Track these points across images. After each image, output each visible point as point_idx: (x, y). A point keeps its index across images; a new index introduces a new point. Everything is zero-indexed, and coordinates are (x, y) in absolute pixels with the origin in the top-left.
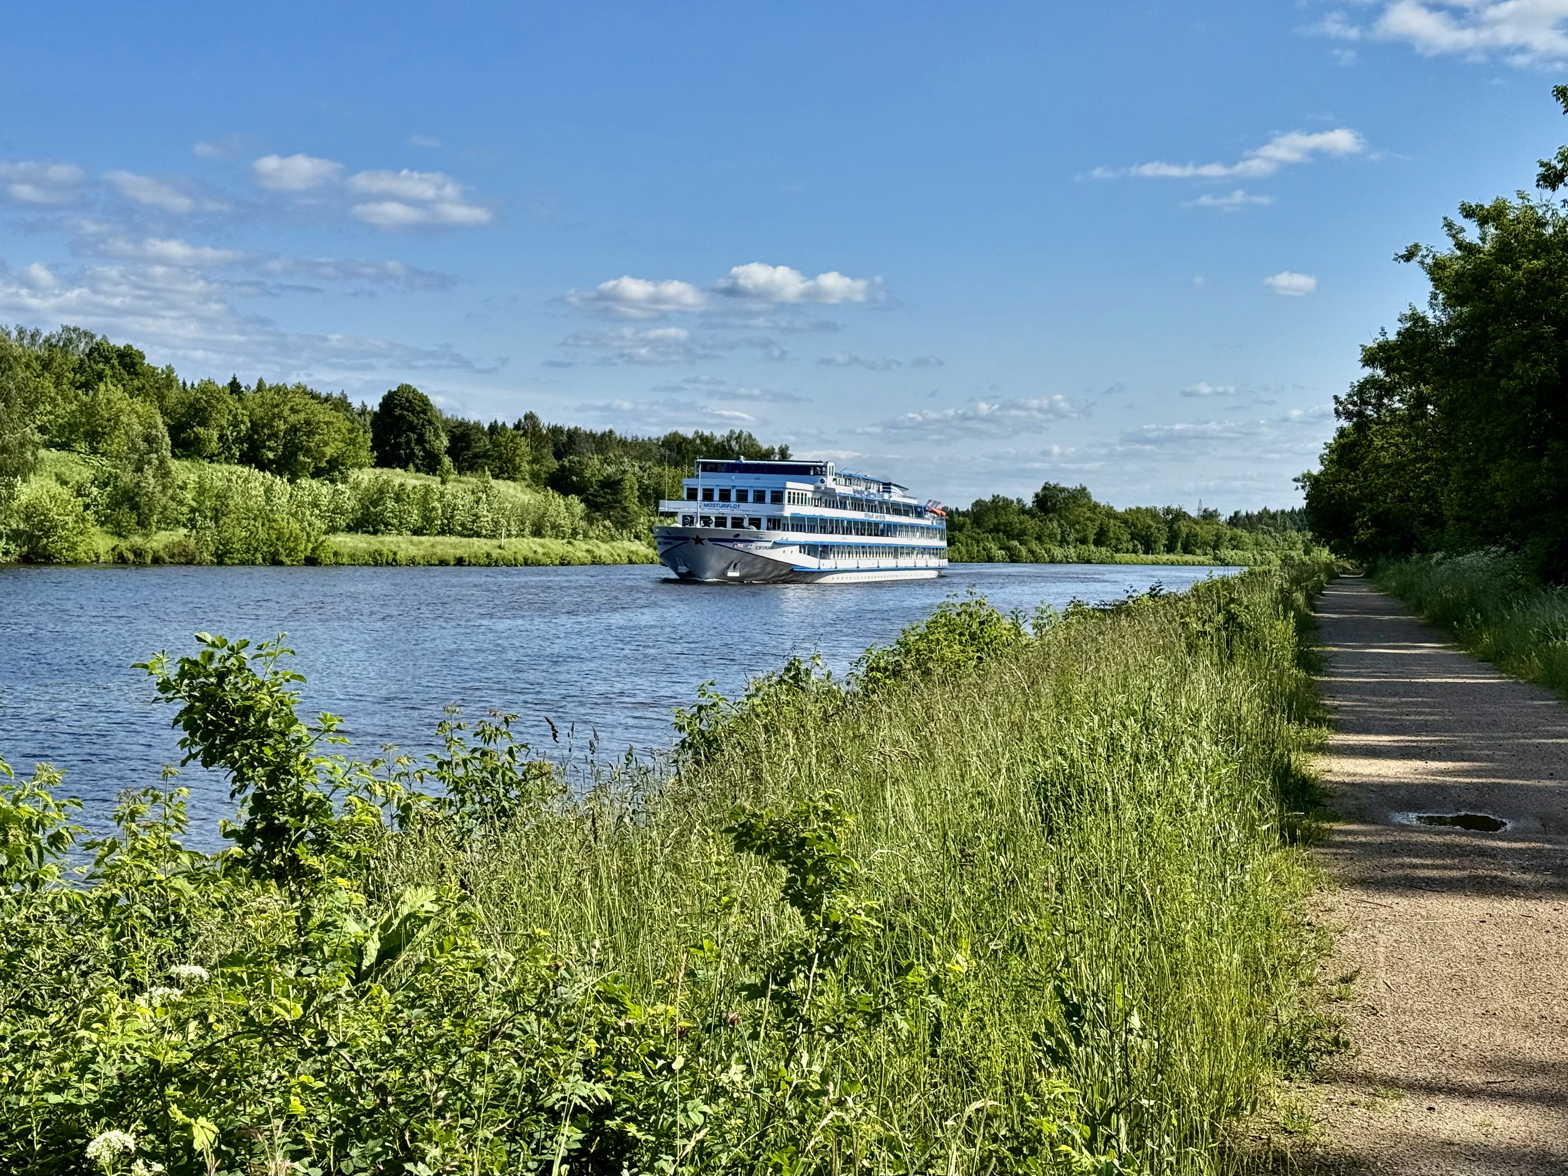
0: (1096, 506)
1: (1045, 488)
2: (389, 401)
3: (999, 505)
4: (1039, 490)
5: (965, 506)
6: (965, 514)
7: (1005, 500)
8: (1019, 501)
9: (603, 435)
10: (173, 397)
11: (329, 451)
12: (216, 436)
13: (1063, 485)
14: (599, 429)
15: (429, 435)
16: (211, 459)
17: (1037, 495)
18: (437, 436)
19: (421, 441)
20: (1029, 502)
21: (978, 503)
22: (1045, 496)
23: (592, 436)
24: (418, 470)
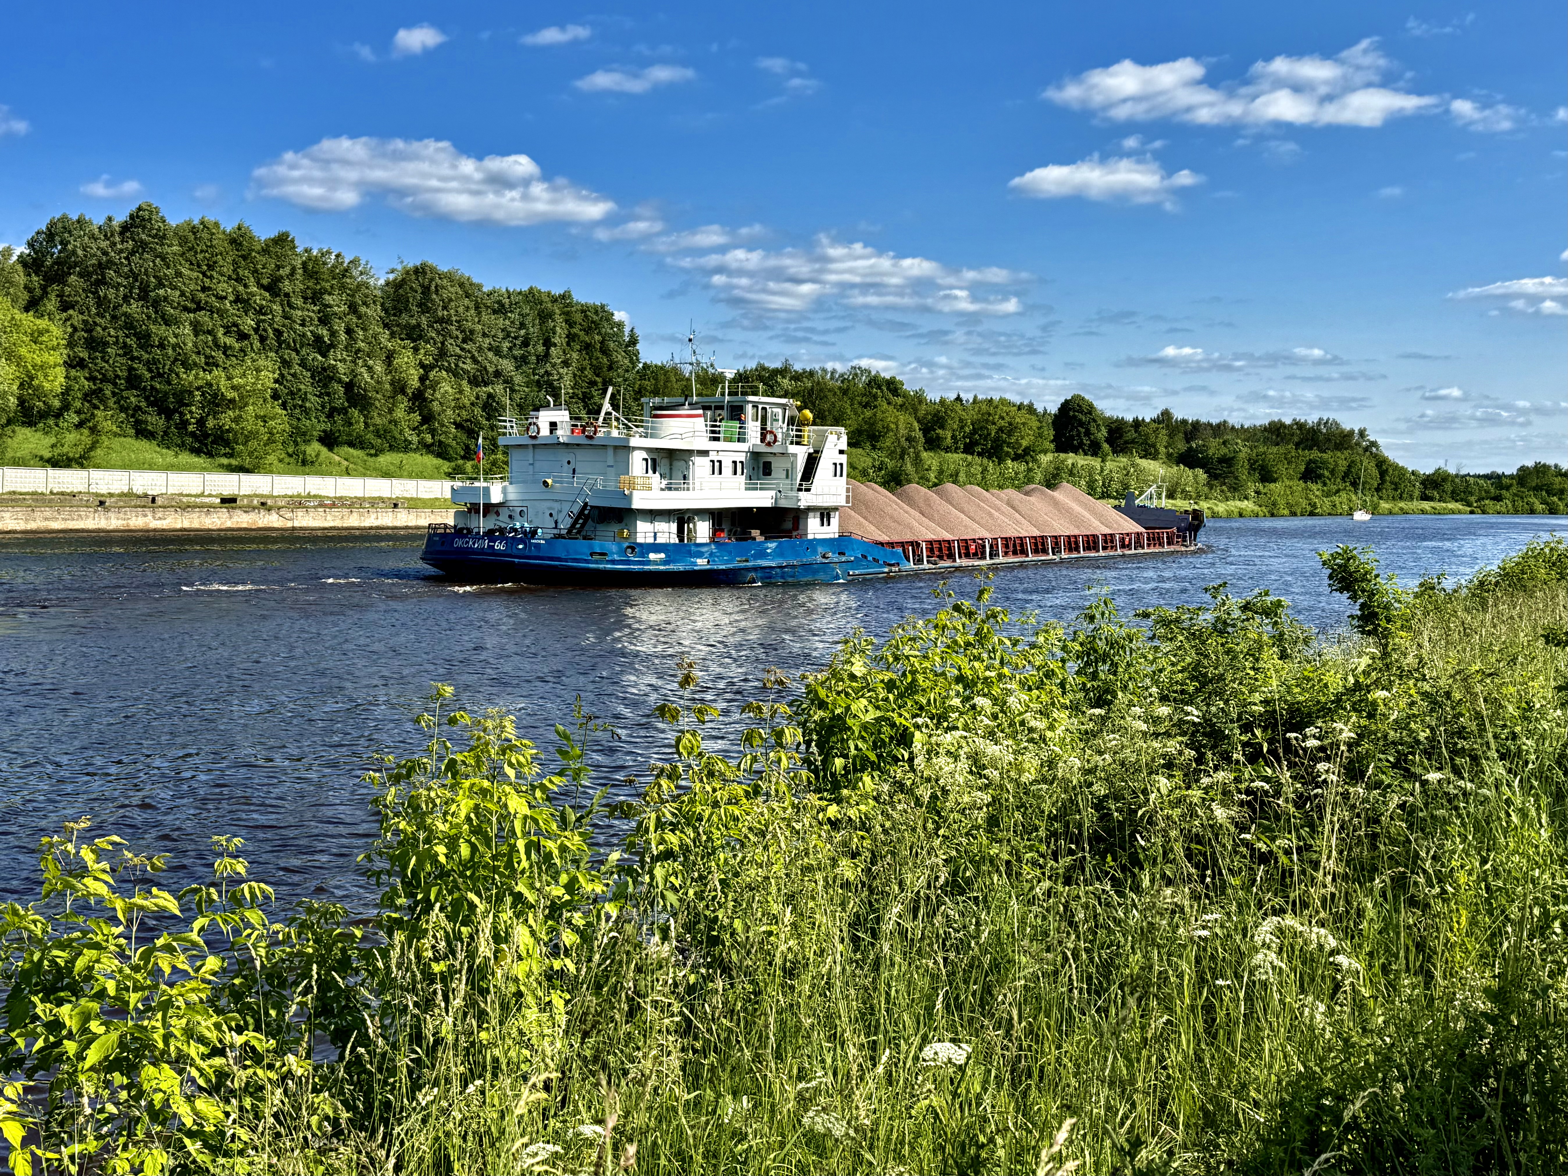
2: (1065, 407)
8: (1558, 467)
10: (922, 410)
11: (1024, 443)
12: (949, 434)
15: (1093, 429)
16: (947, 450)
18: (1099, 430)
19: (1088, 433)
24: (1086, 454)
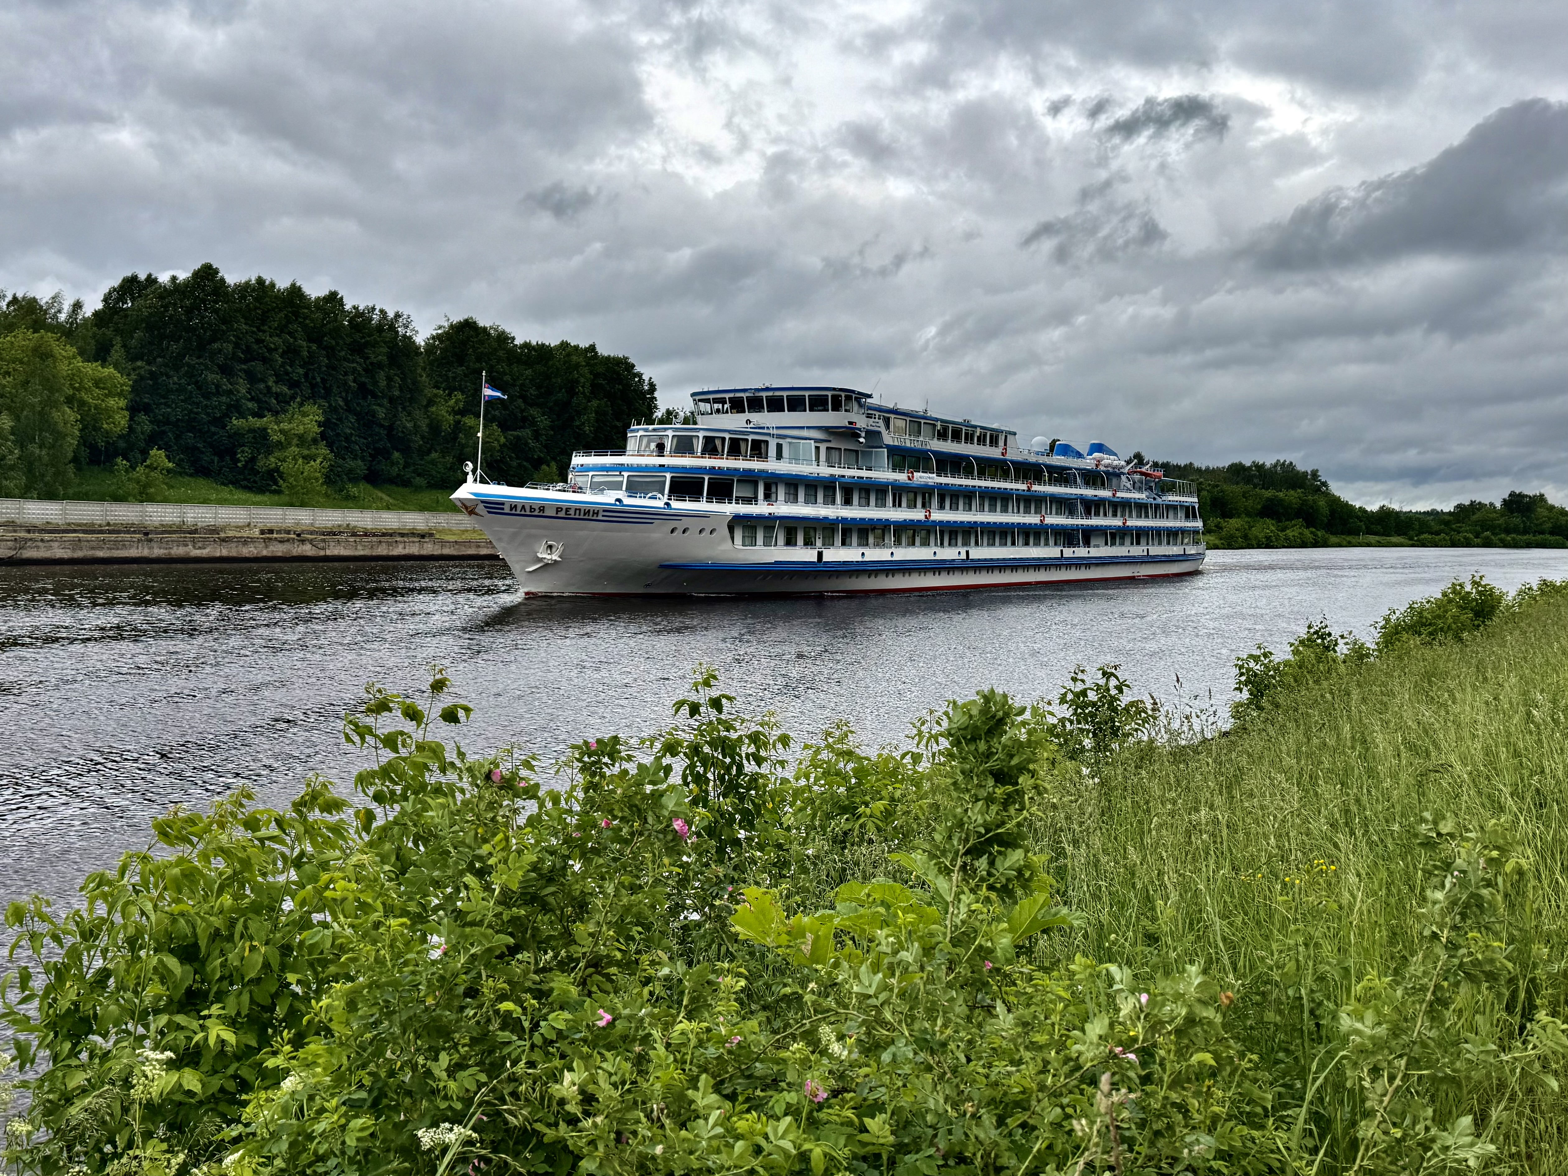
0: (1552, 507)
1: (1510, 495)
3: (1475, 507)
4: (1506, 496)
5: (1448, 507)
6: (1450, 513)
7: (1480, 503)
8: (1491, 504)
9: (1186, 466)
13: (1526, 492)
14: (1182, 463)
17: (1504, 500)
20: (1498, 505)
21: (1458, 506)
22: (1510, 501)
23: (1178, 467)
